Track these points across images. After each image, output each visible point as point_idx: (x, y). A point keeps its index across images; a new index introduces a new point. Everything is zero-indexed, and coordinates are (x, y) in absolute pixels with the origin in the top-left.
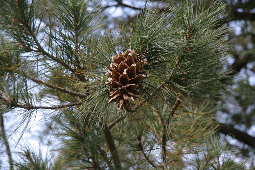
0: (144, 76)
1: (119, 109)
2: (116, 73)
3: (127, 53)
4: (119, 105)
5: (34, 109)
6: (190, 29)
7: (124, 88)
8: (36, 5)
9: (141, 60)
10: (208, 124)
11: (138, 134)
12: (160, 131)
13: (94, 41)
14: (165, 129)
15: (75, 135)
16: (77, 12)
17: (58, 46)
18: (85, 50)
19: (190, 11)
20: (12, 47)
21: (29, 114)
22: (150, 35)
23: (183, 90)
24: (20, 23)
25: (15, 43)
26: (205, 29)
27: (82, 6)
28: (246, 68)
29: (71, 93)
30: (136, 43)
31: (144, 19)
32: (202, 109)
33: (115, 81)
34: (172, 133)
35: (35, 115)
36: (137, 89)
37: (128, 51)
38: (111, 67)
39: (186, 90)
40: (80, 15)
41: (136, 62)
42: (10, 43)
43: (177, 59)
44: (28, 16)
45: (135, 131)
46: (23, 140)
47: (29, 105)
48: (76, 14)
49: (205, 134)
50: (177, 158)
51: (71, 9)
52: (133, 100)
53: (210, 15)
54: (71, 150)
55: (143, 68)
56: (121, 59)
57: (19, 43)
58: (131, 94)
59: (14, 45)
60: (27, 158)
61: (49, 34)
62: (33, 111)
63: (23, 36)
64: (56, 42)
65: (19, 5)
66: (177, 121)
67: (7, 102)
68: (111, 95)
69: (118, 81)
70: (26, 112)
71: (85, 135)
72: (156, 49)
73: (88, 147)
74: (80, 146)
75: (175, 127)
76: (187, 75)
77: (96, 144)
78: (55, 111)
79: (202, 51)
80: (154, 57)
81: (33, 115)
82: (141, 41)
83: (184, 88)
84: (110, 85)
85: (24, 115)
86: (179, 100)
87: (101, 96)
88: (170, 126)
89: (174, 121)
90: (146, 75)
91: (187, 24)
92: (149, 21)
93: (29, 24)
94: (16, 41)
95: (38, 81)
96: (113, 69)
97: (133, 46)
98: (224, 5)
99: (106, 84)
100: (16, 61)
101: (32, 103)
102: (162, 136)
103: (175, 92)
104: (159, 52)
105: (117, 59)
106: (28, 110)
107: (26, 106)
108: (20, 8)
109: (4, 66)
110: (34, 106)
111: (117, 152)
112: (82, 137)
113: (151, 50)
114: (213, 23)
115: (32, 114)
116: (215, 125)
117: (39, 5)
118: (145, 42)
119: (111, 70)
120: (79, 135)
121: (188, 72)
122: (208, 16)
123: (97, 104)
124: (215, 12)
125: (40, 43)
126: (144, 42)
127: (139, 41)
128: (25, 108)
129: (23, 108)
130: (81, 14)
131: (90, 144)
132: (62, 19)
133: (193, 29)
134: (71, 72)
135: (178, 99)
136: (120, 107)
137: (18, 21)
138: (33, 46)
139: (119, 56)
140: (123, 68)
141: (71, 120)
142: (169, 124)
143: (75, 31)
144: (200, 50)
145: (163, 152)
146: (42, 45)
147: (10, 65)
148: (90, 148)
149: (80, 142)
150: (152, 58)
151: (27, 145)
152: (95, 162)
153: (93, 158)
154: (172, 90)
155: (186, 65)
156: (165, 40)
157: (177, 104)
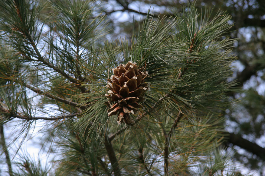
0: (145, 89)
1: (119, 122)
2: (116, 85)
3: (127, 65)
4: (119, 118)
5: (33, 120)
6: (194, 41)
7: (124, 101)
8: (37, 13)
9: (142, 73)
10: (212, 136)
11: (139, 146)
12: (162, 143)
13: (95, 51)
14: (167, 142)
15: (75, 146)
16: (79, 21)
17: (59, 56)
18: (86, 60)
19: (193, 22)
20: (12, 56)
21: (28, 124)
22: (151, 47)
23: (186, 103)
24: (20, 32)
25: (15, 52)
26: (209, 41)
27: (84, 15)
28: (256, 76)
29: (71, 104)
30: (138, 55)
31: (146, 31)
32: (206, 121)
33: (115, 93)
34: (174, 146)
35: (34, 126)
36: (138, 102)
37: (129, 63)
38: (111, 79)
39: (188, 103)
40: (82, 25)
41: (137, 74)
42: (10, 52)
43: (180, 71)
44: (28, 24)
45: (136, 143)
46: (21, 150)
47: (28, 116)
48: (78, 23)
49: (208, 147)
50: (179, 171)
51: (73, 19)
52: (133, 113)
53: (214, 27)
54: (71, 162)
55: (144, 81)
56: (122, 71)
57: (19, 52)
58: (132, 107)
59: (14, 54)
60: (26, 169)
61: (50, 43)
62: (32, 122)
63: (23, 45)
64: (57, 52)
65: (20, 13)
66: (180, 133)
67: (5, 113)
68: (111, 108)
69: (118, 94)
70: (25, 123)
71: (85, 147)
72: (158, 61)
73: (89, 158)
74: (80, 157)
75: (178, 140)
76: (190, 87)
77: (96, 155)
78: (55, 122)
79: (205, 63)
80: (155, 70)
81: (32, 126)
82: (143, 53)
83: (187, 100)
84: (110, 98)
85: (22, 126)
86: (182, 113)
87: (101, 108)
88: (172, 138)
89: (177, 133)
90: (147, 88)
91: (190, 35)
92: (150, 33)
93: (29, 33)
94: (16, 50)
95: (37, 91)
96: (114, 81)
97: (134, 58)
98: (229, 17)
99: (106, 96)
100: (15, 70)
101: (31, 114)
102: (165, 149)
103: (177, 105)
104: (161, 64)
105: (118, 71)
106: (27, 121)
107: (25, 116)
108: (20, 16)
109: (3, 75)
110: (34, 117)
111: (118, 165)
112: (82, 148)
113: (152, 62)
114: (217, 35)
115: (30, 125)
116: (219, 137)
117: (40, 14)
118: (147, 54)
119: (111, 82)
120: (79, 146)
121: (192, 85)
122: (212, 28)
123: (97, 116)
124: (219, 24)
125: (41, 52)
126: (145, 54)
127: (140, 53)
128: (23, 119)
129: (21, 118)
130: (83, 23)
131: (91, 156)
132: (64, 28)
133: (197, 41)
134: (72, 83)
135: (180, 112)
136: (120, 121)
137: (18, 30)
138: (33, 56)
139: (120, 69)
140: (123, 80)
141: (71, 130)
142: (172, 137)
143: (76, 41)
144: (204, 62)
145: (165, 164)
146: (42, 54)
147: (9, 74)
148: (90, 160)
149: (80, 153)
150: (154, 71)
151: (26, 156)
152: (95, 174)
153: (93, 170)
154: (174, 102)
155: (189, 78)
156: (167, 52)
157: (180, 116)
